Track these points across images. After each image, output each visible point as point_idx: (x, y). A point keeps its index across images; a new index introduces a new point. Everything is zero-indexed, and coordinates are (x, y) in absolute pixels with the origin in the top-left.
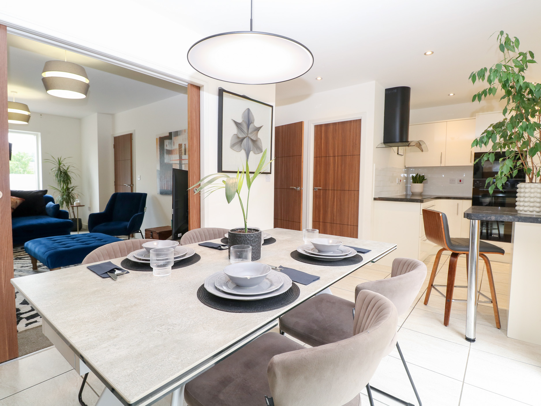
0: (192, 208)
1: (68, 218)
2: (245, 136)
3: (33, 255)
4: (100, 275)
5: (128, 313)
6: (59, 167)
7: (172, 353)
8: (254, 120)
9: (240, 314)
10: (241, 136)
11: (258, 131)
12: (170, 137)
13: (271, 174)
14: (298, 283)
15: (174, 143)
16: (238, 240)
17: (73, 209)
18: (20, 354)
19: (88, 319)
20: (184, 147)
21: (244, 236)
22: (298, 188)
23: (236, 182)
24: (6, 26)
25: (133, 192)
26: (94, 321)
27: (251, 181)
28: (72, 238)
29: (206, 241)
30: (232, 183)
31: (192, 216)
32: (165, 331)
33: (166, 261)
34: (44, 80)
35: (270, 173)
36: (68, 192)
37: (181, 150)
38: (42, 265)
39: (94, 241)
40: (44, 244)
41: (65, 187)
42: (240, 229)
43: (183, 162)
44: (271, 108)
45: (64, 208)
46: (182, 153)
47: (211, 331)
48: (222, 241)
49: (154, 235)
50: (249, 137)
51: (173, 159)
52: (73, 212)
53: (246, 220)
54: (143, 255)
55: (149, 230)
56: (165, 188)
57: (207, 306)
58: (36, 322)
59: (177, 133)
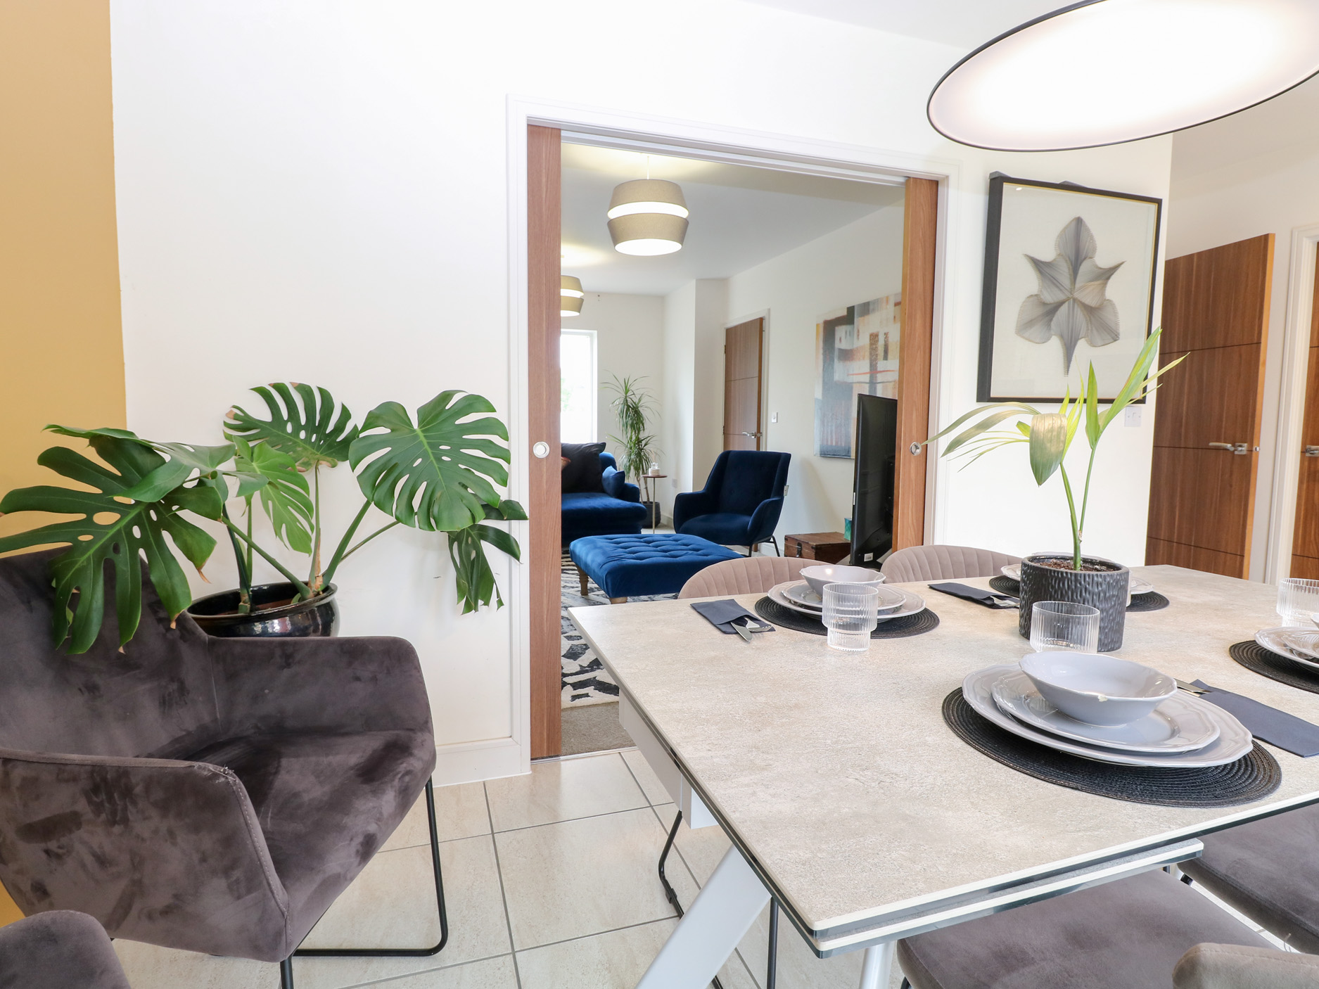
0: (903, 494)
1: (637, 501)
2: (1061, 297)
3: (582, 567)
4: (718, 626)
5: (784, 720)
6: (626, 397)
7: (896, 843)
8: (1094, 250)
9: (1076, 792)
10: (1051, 297)
11: (1108, 278)
12: (849, 318)
13: (1144, 403)
14: (1270, 746)
15: (858, 331)
16: (1052, 587)
17: (646, 483)
18: (563, 750)
19: (707, 716)
20: (883, 339)
21: (1073, 578)
22: (1240, 446)
23: (1061, 428)
24: (560, 130)
25: (761, 450)
26: (719, 723)
27: (1101, 423)
28: (645, 542)
29: (944, 578)
30: (1051, 430)
31: (903, 513)
32: (873, 784)
33: (857, 616)
34: (611, 224)
35: (1142, 401)
36: (639, 448)
37: (876, 347)
38: (596, 588)
39: (686, 552)
40: (601, 548)
41: (634, 438)
42: (1056, 558)
43: (880, 378)
44: (1154, 207)
45: (631, 480)
46: (877, 355)
47: (995, 817)
48: (992, 583)
49: (805, 551)
50: (1075, 300)
51: (856, 372)
52: (646, 488)
53: (1078, 533)
54: (800, 596)
55: (793, 539)
56: (832, 440)
57: (972, 749)
58: (587, 695)
59: (866, 308)
